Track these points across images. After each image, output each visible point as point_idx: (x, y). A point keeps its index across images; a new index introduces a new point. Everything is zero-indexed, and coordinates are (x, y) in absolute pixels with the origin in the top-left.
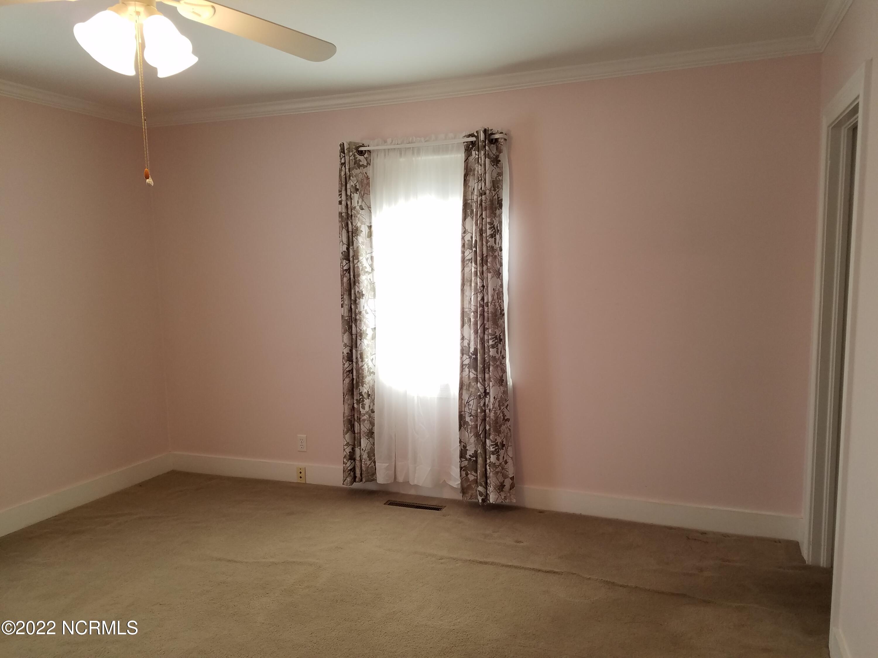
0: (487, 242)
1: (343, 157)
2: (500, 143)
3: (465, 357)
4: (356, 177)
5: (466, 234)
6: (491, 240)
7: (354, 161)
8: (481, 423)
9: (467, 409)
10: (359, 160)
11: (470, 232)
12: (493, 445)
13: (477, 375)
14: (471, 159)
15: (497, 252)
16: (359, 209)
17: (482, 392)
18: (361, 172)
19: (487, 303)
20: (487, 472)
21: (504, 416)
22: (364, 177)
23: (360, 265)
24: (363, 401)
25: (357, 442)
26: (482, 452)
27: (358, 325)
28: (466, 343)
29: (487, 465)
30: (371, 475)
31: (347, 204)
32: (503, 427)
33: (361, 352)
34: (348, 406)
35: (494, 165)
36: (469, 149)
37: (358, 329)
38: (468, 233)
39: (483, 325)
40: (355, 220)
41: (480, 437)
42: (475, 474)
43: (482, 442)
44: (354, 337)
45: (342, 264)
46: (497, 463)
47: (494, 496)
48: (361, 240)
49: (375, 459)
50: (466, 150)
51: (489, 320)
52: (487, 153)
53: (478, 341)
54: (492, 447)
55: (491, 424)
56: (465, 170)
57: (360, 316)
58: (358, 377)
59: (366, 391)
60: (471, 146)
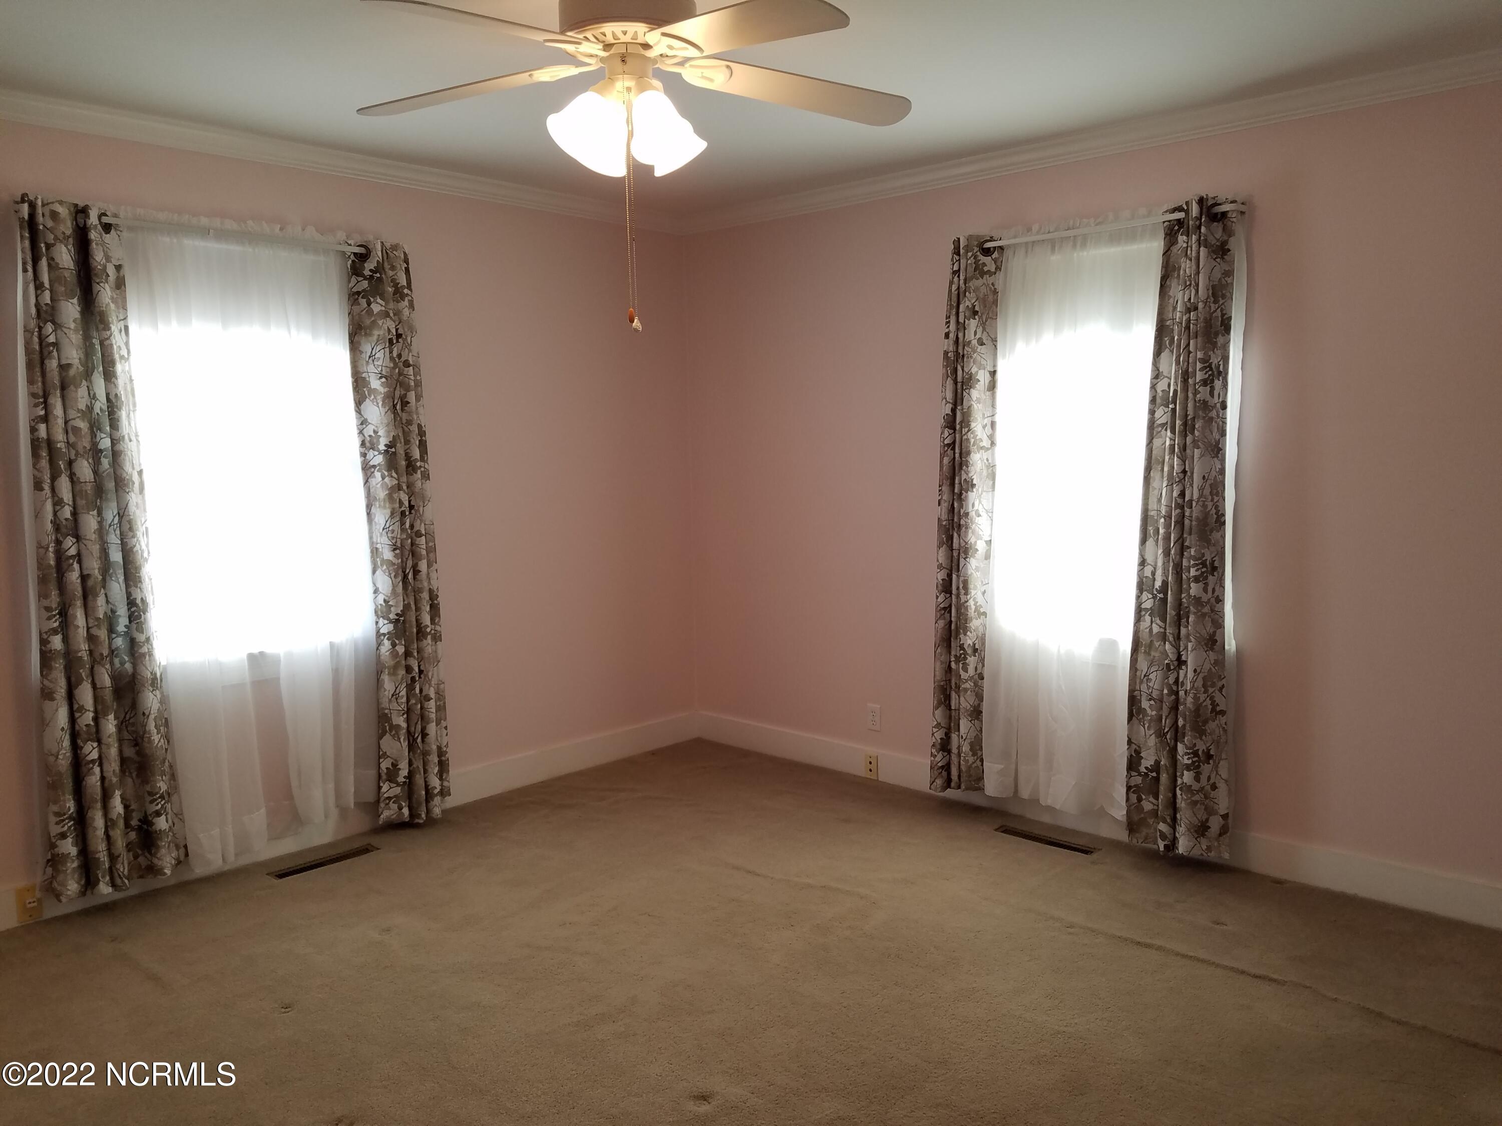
0: (1196, 392)
1: (957, 261)
2: (1231, 219)
3: (1145, 595)
4: (976, 292)
5: (1159, 380)
6: (1204, 392)
7: (974, 266)
8: (1169, 714)
9: (1144, 687)
10: (984, 263)
11: (1167, 377)
12: (1189, 754)
13: (1165, 629)
14: (1175, 249)
15: (1214, 411)
16: (977, 345)
17: (1172, 660)
18: (984, 284)
19: (1191, 501)
20: (1177, 801)
21: (1214, 704)
22: (989, 292)
23: (972, 436)
24: (965, 659)
25: (954, 723)
26: (1167, 764)
27: (962, 534)
28: (1148, 571)
29: (1178, 788)
30: (974, 781)
31: (957, 338)
32: (1212, 725)
33: (966, 578)
34: (941, 664)
35: (1216, 258)
36: (1174, 232)
37: (961, 540)
38: (1163, 378)
39: (1181, 539)
40: (969, 362)
41: (1166, 738)
42: (1154, 801)
43: (1169, 747)
44: (955, 554)
45: (942, 436)
46: (1196, 786)
47: (1187, 842)
48: (977, 395)
49: (982, 755)
50: (1166, 234)
51: (1193, 533)
52: (1202, 238)
53: (1170, 569)
54: (1187, 757)
55: (1187, 717)
56: (1164, 269)
57: (967, 520)
58: (958, 618)
59: (970, 642)
60: (1176, 228)
